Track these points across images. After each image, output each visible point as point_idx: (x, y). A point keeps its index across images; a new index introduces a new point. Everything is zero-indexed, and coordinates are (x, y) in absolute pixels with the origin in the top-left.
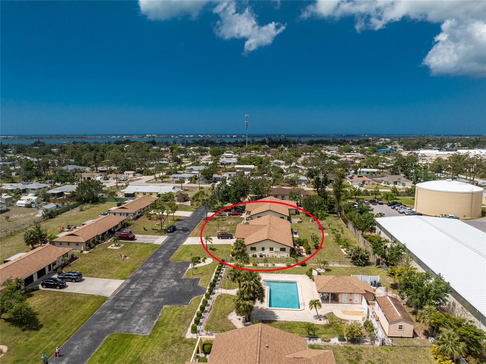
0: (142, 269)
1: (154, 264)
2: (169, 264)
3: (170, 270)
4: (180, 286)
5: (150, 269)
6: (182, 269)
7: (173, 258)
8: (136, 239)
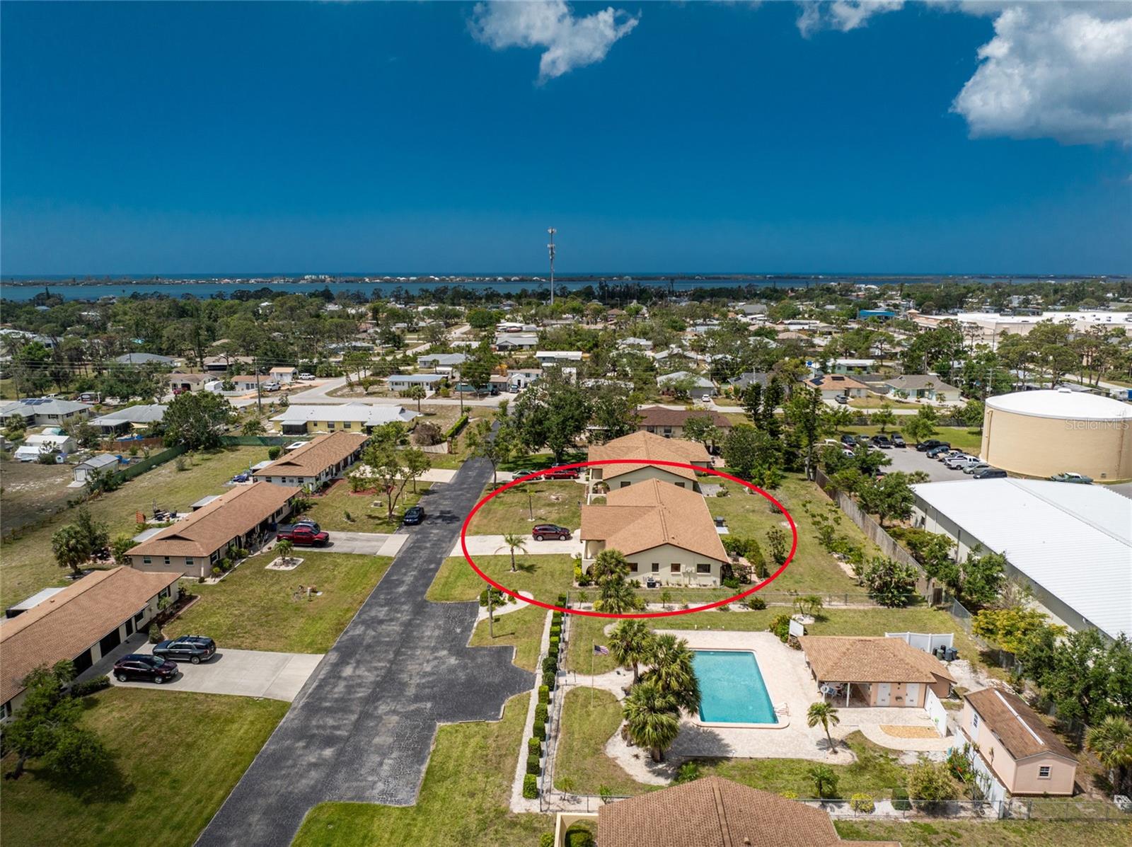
0: (363, 622)
1: (390, 610)
2: (427, 610)
3: (433, 624)
4: (465, 667)
5: (381, 622)
6: (462, 622)
7: (432, 592)
8: (332, 545)
